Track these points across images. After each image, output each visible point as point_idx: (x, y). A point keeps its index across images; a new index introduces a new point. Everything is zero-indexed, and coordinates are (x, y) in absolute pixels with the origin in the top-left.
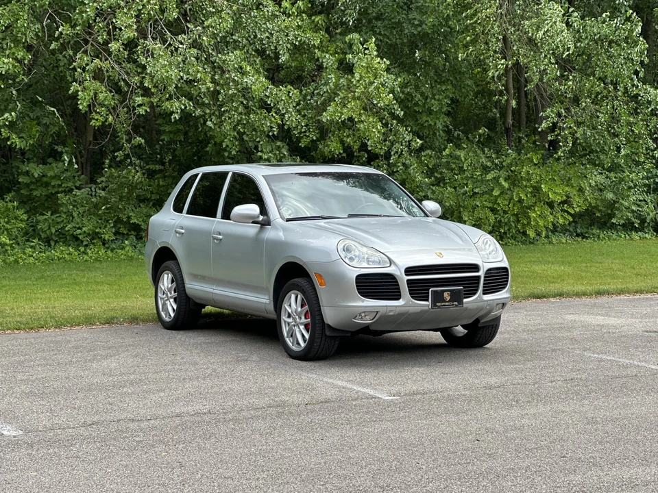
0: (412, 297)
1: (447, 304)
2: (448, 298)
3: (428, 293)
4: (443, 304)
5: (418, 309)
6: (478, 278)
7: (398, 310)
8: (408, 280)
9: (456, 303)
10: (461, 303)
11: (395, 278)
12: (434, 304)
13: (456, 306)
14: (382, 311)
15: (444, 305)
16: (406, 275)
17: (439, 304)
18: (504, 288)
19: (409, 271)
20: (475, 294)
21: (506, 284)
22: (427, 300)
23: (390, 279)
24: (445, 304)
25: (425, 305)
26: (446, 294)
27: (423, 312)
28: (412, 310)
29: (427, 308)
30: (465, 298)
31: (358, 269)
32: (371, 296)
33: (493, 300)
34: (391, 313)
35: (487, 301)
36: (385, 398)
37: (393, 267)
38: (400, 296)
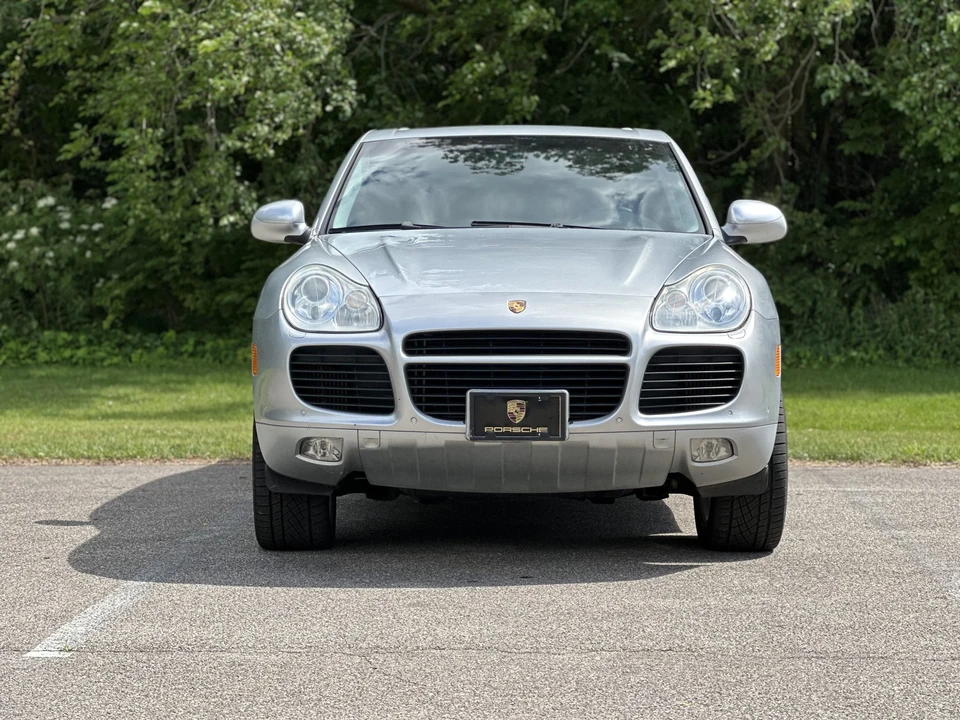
0: (419, 409)
1: (516, 430)
2: (520, 417)
3: (464, 400)
4: (504, 429)
5: (439, 440)
7: (387, 439)
8: (410, 369)
9: (544, 430)
10: (556, 432)
11: (381, 360)
12: (477, 432)
13: (544, 437)
14: (350, 437)
15: (507, 433)
16: (409, 352)
17: (493, 429)
18: (727, 400)
19: (414, 343)
20: (610, 410)
21: (736, 391)
22: (462, 419)
23: (367, 361)
24: (510, 429)
25: (452, 432)
26: (512, 406)
27: (451, 447)
28: (423, 440)
29: (461, 438)
30: (572, 419)
31: (302, 334)
32: (328, 400)
33: (675, 429)
34: (372, 446)
35: (654, 430)
36: (29, 654)
37: (383, 331)
38: (392, 402)
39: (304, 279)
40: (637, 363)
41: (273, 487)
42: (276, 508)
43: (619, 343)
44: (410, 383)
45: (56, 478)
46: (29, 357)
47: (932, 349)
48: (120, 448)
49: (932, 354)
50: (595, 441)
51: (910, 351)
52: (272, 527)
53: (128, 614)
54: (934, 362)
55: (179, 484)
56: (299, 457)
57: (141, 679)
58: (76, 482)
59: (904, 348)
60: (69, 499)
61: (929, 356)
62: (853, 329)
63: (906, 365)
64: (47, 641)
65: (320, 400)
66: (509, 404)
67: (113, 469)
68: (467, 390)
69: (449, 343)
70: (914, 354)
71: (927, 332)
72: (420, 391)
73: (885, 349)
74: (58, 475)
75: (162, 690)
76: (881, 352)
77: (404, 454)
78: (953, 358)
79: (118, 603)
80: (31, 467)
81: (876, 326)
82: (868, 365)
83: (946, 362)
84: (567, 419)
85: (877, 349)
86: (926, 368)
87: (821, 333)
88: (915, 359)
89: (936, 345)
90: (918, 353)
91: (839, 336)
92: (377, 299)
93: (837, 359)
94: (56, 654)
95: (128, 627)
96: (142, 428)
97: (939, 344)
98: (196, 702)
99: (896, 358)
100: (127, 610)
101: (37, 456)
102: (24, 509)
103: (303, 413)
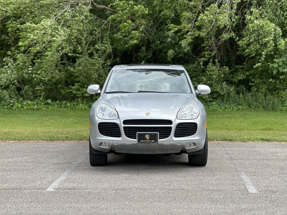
0: (126, 136)
1: (148, 141)
2: (148, 138)
3: (136, 135)
4: (145, 141)
5: (131, 143)
6: (171, 128)
7: (119, 143)
8: (124, 127)
9: (153, 141)
10: (156, 141)
11: (118, 125)
12: (139, 141)
13: (153, 143)
14: (111, 142)
15: (145, 142)
16: (124, 124)
17: (142, 141)
18: (194, 134)
19: (125, 122)
20: (168, 137)
21: (195, 132)
22: (136, 138)
23: (115, 126)
24: (146, 141)
25: (135, 141)
26: (146, 136)
27: (133, 145)
28: (127, 143)
29: (135, 143)
30: (160, 139)
31: (101, 120)
32: (106, 134)
33: (182, 141)
34: (116, 144)
35: (177, 141)
36: (47, 190)
37: (118, 119)
38: (120, 135)
39: (101, 107)
40: (173, 126)
41: (94, 152)
42: (95, 157)
43: (170, 122)
44: (124, 131)
45: (39, 146)
46: (21, 108)
47: (260, 106)
48: (53, 138)
49: (260, 107)
50: (164, 143)
51: (255, 106)
52: (94, 161)
53: (65, 181)
54: (261, 109)
55: (69, 148)
56: (100, 146)
57: (71, 195)
58: (44, 147)
59: (253, 105)
60: (44, 152)
61: (260, 108)
62: (240, 100)
63: (253, 110)
64: (50, 187)
65: (105, 134)
66: (146, 135)
67: (52, 143)
68: (136, 133)
69: (133, 122)
70: (256, 107)
71: (259, 101)
72: (126, 132)
73: (248, 106)
74: (39, 145)
75: (76, 197)
76: (247, 107)
77: (123, 146)
78: (266, 108)
79: (63, 179)
80: (32, 143)
81: (246, 100)
82: (243, 110)
83: (264, 109)
84: (159, 138)
85: (246, 106)
86: (259, 111)
87: (231, 101)
88: (256, 108)
89: (261, 105)
90: (257, 107)
91: (236, 102)
92: (117, 112)
93: (235, 108)
94: (53, 190)
95: (66, 184)
96: (56, 130)
97: (262, 104)
98: (83, 200)
99: (251, 108)
100: (65, 180)
101: (33, 140)
102: (35, 155)
103: (101, 137)
